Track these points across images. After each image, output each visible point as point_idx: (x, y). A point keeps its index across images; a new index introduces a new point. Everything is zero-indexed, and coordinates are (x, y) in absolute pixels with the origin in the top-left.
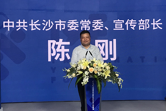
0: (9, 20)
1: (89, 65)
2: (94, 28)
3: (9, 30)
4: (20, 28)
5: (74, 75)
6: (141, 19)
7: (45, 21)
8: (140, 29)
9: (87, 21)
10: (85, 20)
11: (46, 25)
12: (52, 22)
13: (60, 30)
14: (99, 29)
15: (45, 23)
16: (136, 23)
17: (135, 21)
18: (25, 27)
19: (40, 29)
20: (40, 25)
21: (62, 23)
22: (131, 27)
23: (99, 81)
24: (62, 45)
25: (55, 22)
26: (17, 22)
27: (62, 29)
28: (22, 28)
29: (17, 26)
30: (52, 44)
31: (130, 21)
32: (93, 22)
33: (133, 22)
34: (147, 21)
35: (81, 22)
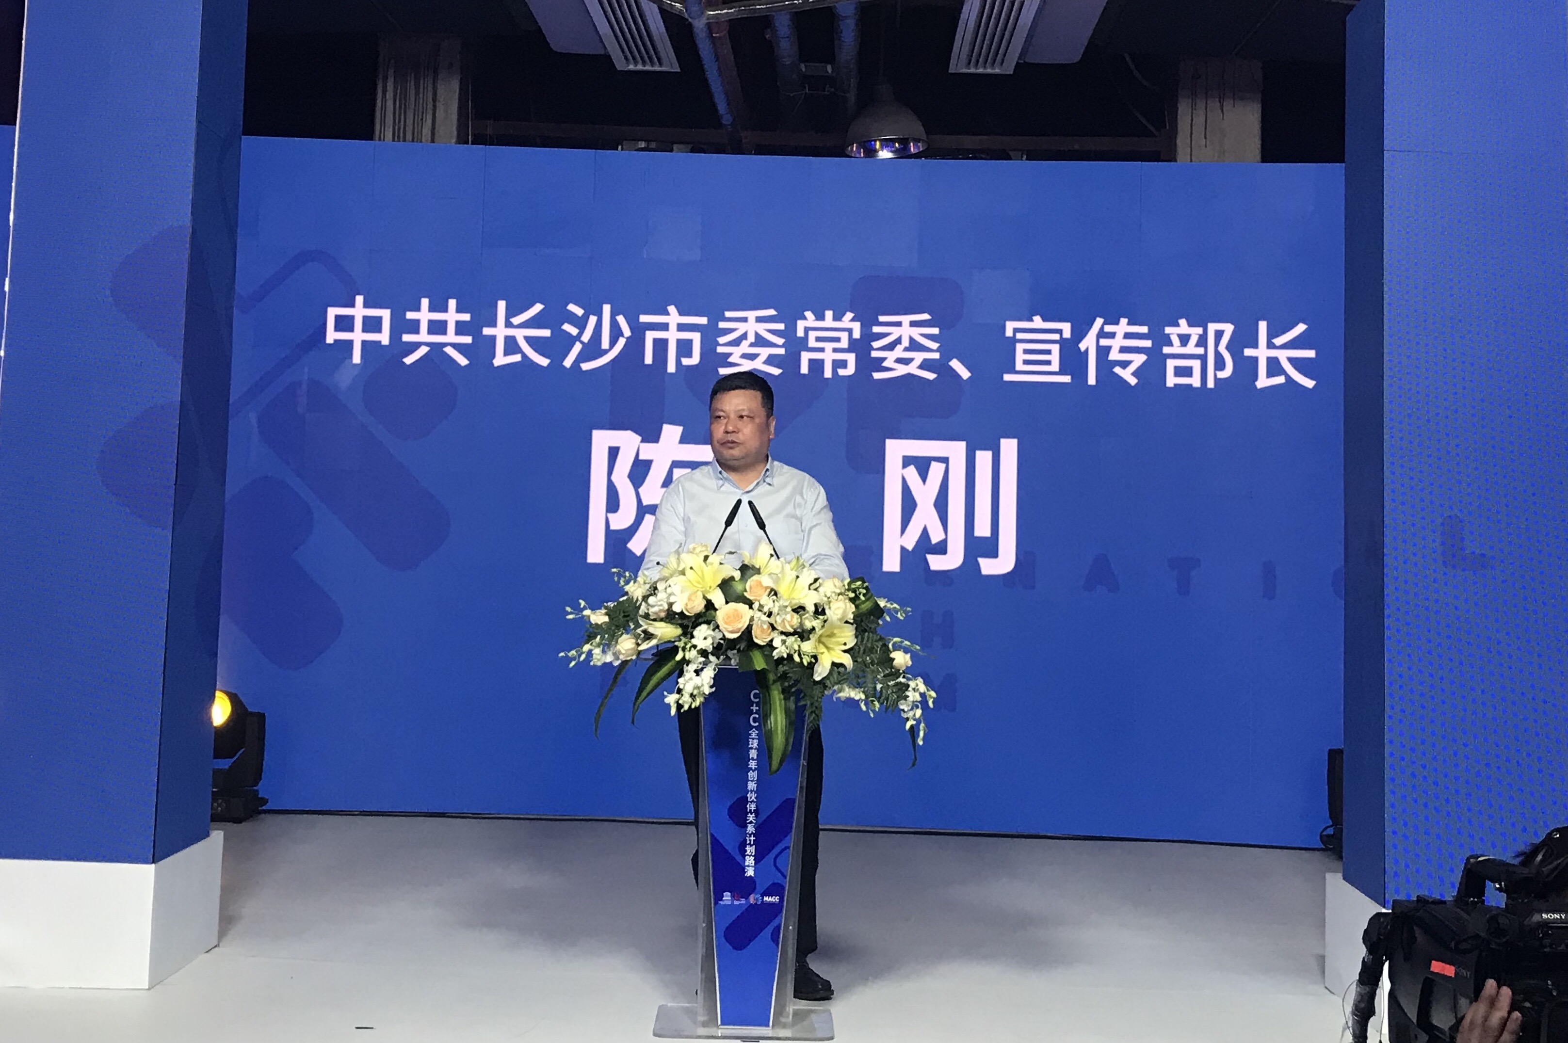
0: (359, 299)
1: (725, 585)
2: (878, 364)
3: (357, 358)
4: (423, 351)
5: (626, 645)
6: (1183, 322)
7: (579, 312)
8: (1171, 380)
9: (837, 317)
10: (829, 314)
11: (586, 338)
12: (621, 319)
13: (671, 368)
14: (910, 376)
15: (581, 324)
16: (1148, 343)
17: (1144, 329)
18: (454, 346)
19: (544, 362)
20: (546, 333)
21: (681, 327)
22: (1117, 370)
23: (784, 691)
24: (676, 464)
25: (644, 318)
26: (410, 315)
27: (686, 361)
28: (436, 348)
29: (406, 338)
30: (614, 453)
31: (1108, 328)
32: (876, 329)
33: (1127, 336)
34: (1219, 334)
35: (801, 325)
